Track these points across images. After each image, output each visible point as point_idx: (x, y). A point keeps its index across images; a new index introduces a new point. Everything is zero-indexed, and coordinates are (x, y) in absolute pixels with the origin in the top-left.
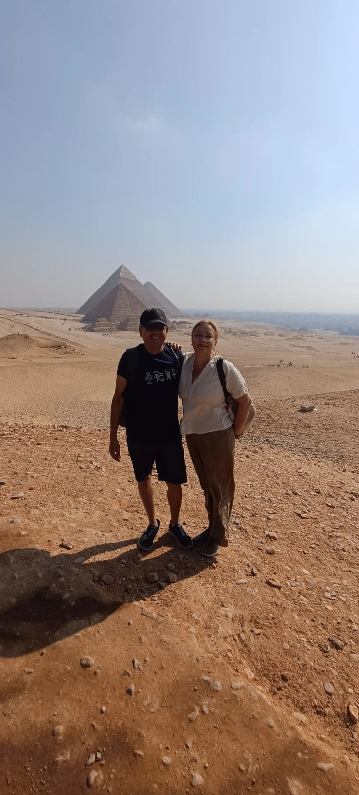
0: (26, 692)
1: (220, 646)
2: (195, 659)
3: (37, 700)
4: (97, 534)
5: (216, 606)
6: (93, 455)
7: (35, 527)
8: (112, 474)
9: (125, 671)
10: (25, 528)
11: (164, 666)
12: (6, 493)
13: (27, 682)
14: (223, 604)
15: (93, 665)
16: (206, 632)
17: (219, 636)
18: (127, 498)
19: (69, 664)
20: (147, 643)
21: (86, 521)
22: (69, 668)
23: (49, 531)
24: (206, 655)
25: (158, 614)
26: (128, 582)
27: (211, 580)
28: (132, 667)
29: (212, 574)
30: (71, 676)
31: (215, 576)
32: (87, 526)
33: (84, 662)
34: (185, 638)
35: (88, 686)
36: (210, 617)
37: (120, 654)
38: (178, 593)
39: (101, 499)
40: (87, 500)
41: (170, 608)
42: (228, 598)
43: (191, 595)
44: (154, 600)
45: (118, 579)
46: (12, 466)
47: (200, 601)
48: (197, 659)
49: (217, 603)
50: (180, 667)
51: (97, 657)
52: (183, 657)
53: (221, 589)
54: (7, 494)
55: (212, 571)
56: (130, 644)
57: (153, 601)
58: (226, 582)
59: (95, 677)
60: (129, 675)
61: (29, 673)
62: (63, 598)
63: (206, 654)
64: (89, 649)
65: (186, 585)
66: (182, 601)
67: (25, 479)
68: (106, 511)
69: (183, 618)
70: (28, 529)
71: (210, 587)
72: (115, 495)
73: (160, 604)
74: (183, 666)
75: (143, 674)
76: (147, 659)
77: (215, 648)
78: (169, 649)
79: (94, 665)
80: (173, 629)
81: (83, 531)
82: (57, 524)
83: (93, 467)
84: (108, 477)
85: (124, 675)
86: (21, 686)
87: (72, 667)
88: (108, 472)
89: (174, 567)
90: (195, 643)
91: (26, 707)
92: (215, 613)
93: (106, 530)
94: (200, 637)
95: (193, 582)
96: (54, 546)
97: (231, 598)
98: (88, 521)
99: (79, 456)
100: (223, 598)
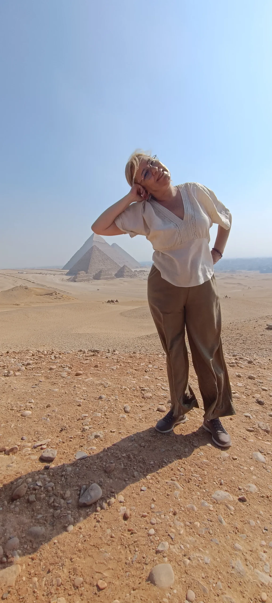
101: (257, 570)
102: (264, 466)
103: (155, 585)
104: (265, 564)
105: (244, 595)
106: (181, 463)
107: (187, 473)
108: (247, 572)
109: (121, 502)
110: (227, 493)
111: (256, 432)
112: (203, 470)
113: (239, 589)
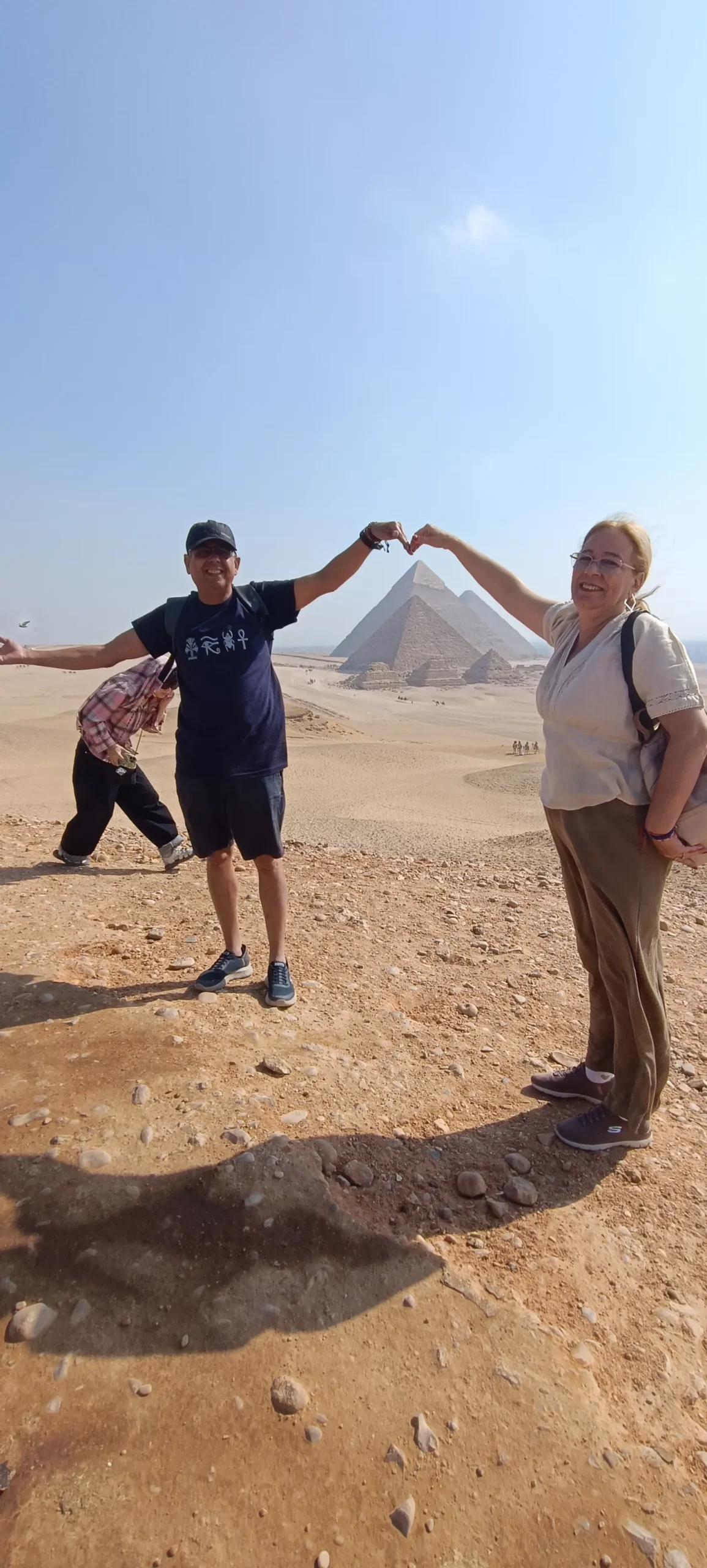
0: (125, 1452)
1: (676, 1427)
2: (600, 1455)
3: (149, 1483)
4: (341, 1060)
5: (652, 1294)
6: (346, 897)
7: (206, 1030)
8: (384, 937)
9: (390, 1449)
10: (184, 1030)
11: (506, 1457)
12: (160, 956)
13: (133, 1420)
14: (672, 1291)
15: (305, 1410)
16: (628, 1371)
17: (667, 1390)
18: (415, 988)
19: (243, 1392)
20: (456, 1372)
21: (318, 1029)
22: (241, 1404)
23: (235, 1043)
24: (631, 1448)
25: (487, 1290)
26: (409, 1188)
27: (630, 1215)
28: (411, 1438)
29: (631, 1198)
30: (243, 1430)
31: (641, 1206)
32: (318, 1040)
33: (281, 1394)
34: (568, 1380)
35: (286, 1474)
36: (636, 1325)
37: (380, 1391)
38: (540, 1237)
39: (356, 986)
40: (326, 985)
41: (517, 1276)
42: (684, 1273)
43: (575, 1248)
44: (474, 1247)
45: (384, 1176)
46: (180, 907)
47: (602, 1272)
48: (605, 1458)
49: (653, 1284)
50: (553, 1472)
51: (317, 1386)
52: (562, 1440)
53: (662, 1245)
54: (162, 960)
55: (630, 1188)
56: (407, 1363)
57: (471, 1249)
58: (673, 1225)
59: (307, 1446)
60: (401, 1465)
61: (140, 1394)
62: (247, 1204)
63: (634, 1446)
64: (298, 1356)
65: (561, 1217)
66: (551, 1262)
67: (201, 933)
68: (366, 1013)
69: (556, 1314)
70: (190, 1032)
71: (629, 1233)
72: (387, 981)
73: (490, 1260)
74: (563, 1469)
75: (442, 1471)
76: (455, 1424)
77: (658, 1431)
78: (518, 1404)
79: (308, 1409)
80: (528, 1343)
81: (308, 1050)
82: (254, 1028)
83: (343, 919)
84: (374, 942)
85: (386, 1459)
86: (116, 1428)
87: (248, 1400)
88: (376, 932)
89: (527, 1164)
90: (597, 1400)
91: (118, 1495)
92: (651, 1313)
93: (363, 1053)
94: (609, 1383)
95: (581, 1214)
96: (242, 1076)
97: (695, 1276)
98: (323, 1030)
99: (316, 898)
100: (669, 1273)
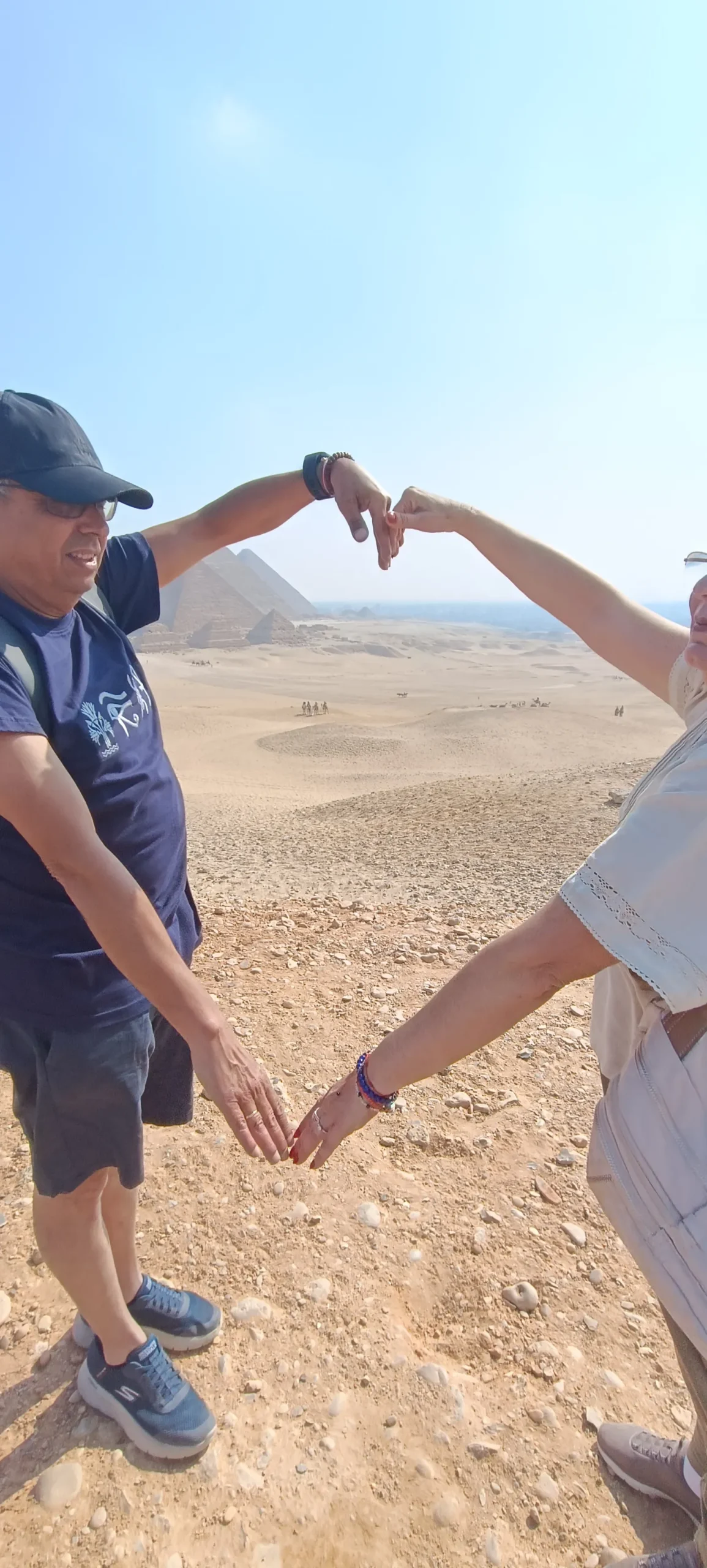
101: (243, 1466)
102: (371, 1236)
103: (39, 1501)
104: (265, 1453)
105: (196, 1513)
106: (200, 1235)
107: (203, 1258)
108: (220, 1471)
109: (41, 1332)
110: (264, 1303)
111: (397, 1147)
112: (240, 1250)
113: (193, 1502)
